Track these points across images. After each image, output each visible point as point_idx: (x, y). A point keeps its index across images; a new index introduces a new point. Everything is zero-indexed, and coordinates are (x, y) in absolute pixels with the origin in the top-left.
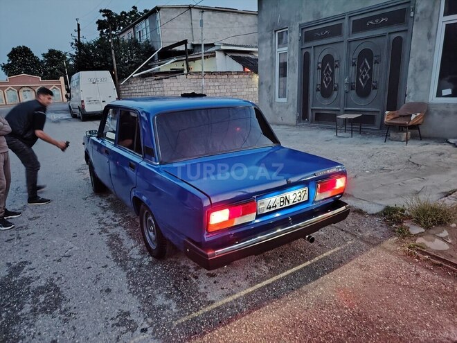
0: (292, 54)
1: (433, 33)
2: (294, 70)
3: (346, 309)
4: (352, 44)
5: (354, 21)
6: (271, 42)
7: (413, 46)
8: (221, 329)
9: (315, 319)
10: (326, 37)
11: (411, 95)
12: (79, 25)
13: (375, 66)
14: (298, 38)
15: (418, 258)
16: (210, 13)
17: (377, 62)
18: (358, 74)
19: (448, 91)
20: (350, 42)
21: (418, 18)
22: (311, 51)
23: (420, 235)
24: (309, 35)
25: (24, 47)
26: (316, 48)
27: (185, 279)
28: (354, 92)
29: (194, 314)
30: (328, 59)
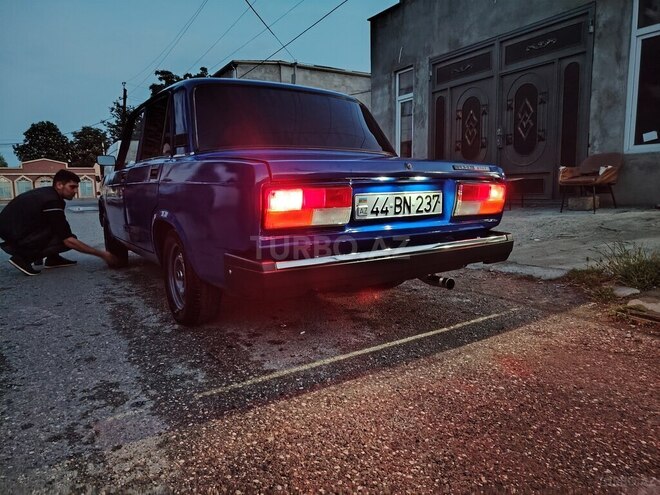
0: (419, 101)
1: (624, 53)
2: (423, 123)
3: (514, 379)
4: (507, 79)
5: (507, 47)
6: (390, 88)
7: (595, 74)
8: (282, 403)
9: (457, 391)
10: (467, 72)
11: (596, 144)
12: (125, 91)
13: (540, 107)
14: (428, 78)
15: (634, 323)
16: (307, 73)
17: (542, 102)
18: (517, 121)
19: (652, 135)
20: (502, 76)
21: (601, 34)
22: (446, 95)
23: (634, 296)
24: (442, 73)
25: (48, 122)
26: (454, 90)
27: (230, 347)
28: (510, 148)
29: (236, 385)
30: (472, 103)
